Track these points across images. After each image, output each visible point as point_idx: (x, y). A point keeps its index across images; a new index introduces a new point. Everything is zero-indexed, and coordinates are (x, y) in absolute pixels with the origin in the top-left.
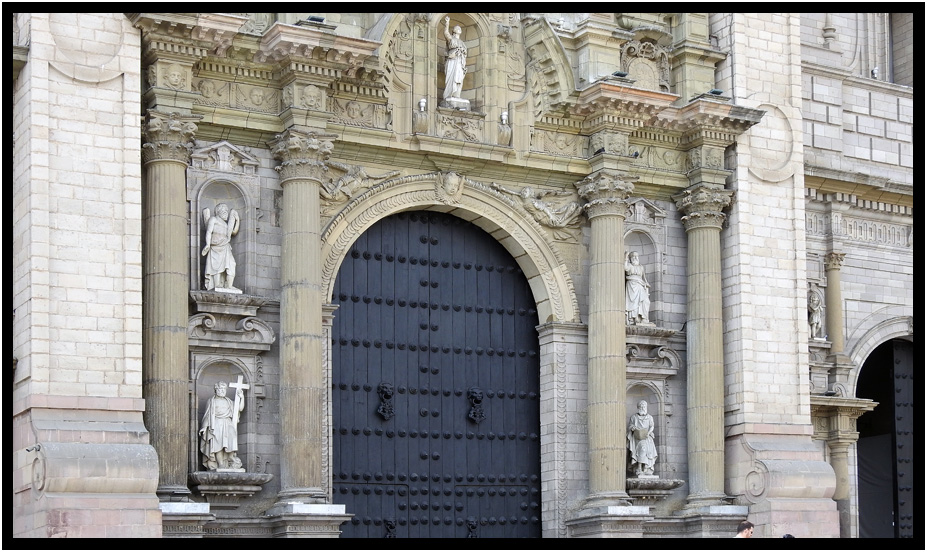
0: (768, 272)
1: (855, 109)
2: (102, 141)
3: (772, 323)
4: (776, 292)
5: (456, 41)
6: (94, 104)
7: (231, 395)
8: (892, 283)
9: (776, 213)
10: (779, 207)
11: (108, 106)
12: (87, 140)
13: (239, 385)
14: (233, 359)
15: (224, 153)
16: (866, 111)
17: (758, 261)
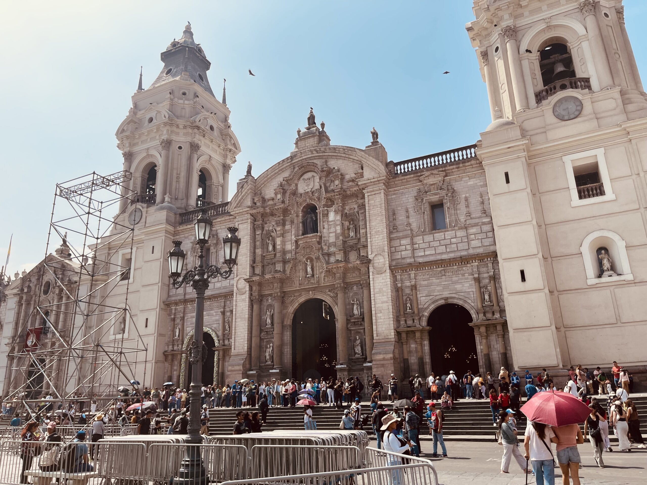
0: (380, 297)
1: (418, 243)
2: (244, 304)
3: (382, 311)
4: (383, 302)
5: (308, 263)
6: (243, 298)
7: (270, 347)
8: (438, 288)
9: (382, 281)
10: (383, 279)
11: (244, 297)
12: (241, 305)
13: (271, 345)
14: (270, 339)
15: (270, 299)
16: (422, 242)
17: (378, 295)
